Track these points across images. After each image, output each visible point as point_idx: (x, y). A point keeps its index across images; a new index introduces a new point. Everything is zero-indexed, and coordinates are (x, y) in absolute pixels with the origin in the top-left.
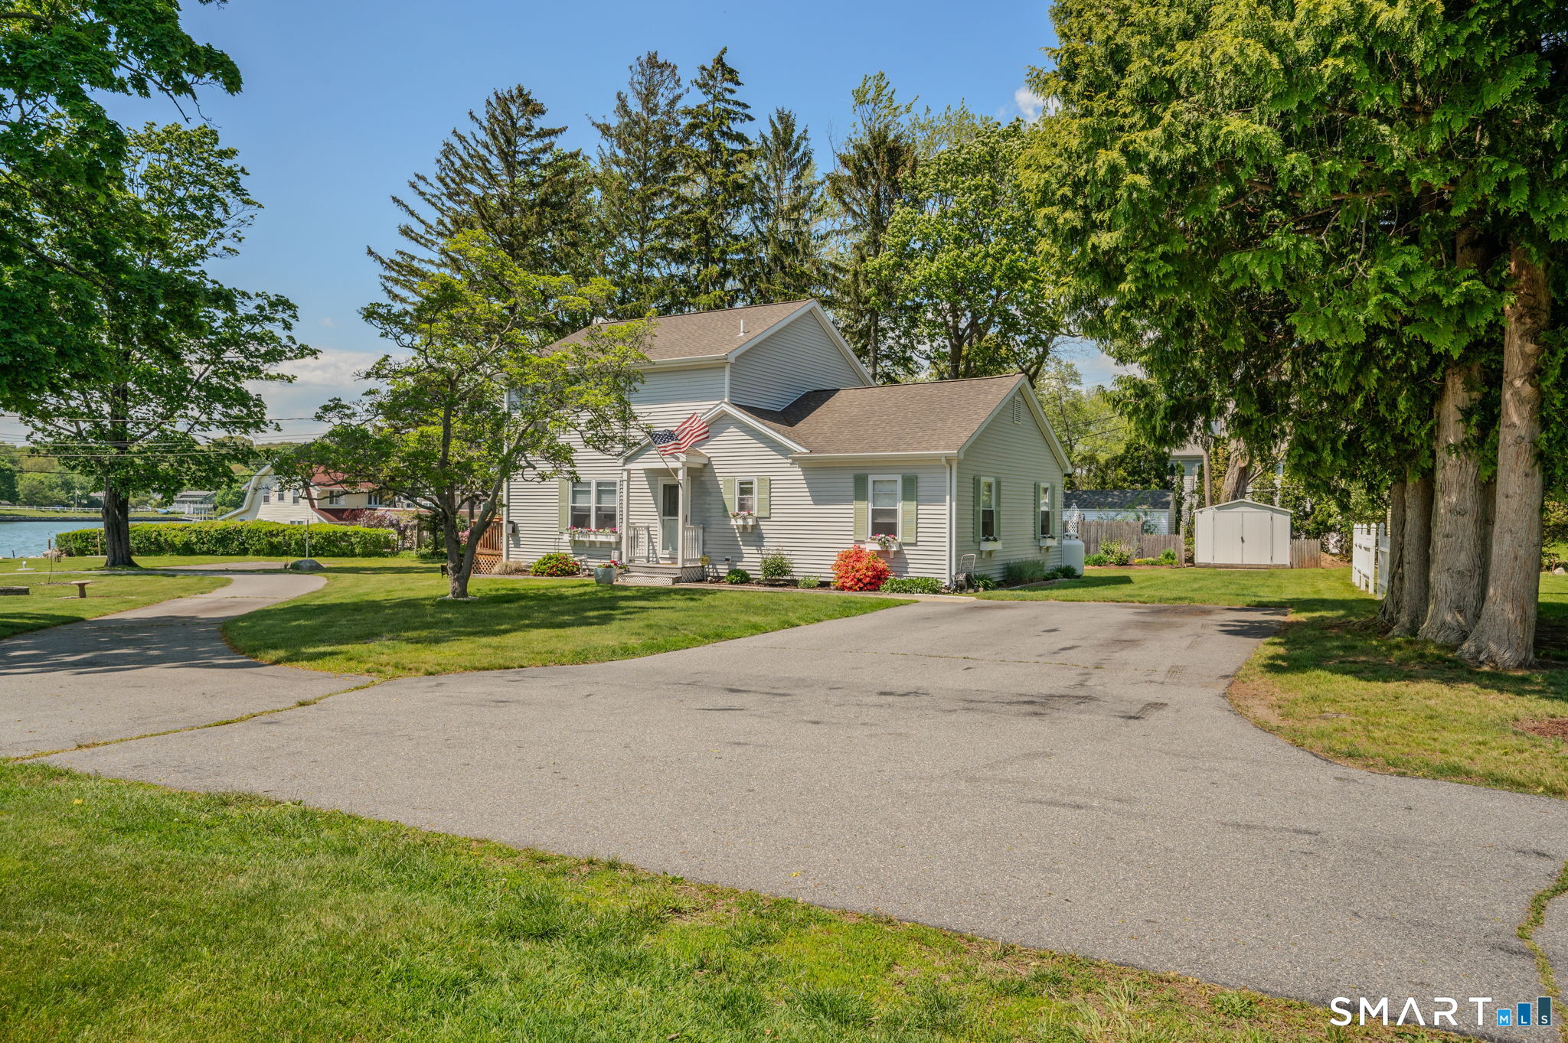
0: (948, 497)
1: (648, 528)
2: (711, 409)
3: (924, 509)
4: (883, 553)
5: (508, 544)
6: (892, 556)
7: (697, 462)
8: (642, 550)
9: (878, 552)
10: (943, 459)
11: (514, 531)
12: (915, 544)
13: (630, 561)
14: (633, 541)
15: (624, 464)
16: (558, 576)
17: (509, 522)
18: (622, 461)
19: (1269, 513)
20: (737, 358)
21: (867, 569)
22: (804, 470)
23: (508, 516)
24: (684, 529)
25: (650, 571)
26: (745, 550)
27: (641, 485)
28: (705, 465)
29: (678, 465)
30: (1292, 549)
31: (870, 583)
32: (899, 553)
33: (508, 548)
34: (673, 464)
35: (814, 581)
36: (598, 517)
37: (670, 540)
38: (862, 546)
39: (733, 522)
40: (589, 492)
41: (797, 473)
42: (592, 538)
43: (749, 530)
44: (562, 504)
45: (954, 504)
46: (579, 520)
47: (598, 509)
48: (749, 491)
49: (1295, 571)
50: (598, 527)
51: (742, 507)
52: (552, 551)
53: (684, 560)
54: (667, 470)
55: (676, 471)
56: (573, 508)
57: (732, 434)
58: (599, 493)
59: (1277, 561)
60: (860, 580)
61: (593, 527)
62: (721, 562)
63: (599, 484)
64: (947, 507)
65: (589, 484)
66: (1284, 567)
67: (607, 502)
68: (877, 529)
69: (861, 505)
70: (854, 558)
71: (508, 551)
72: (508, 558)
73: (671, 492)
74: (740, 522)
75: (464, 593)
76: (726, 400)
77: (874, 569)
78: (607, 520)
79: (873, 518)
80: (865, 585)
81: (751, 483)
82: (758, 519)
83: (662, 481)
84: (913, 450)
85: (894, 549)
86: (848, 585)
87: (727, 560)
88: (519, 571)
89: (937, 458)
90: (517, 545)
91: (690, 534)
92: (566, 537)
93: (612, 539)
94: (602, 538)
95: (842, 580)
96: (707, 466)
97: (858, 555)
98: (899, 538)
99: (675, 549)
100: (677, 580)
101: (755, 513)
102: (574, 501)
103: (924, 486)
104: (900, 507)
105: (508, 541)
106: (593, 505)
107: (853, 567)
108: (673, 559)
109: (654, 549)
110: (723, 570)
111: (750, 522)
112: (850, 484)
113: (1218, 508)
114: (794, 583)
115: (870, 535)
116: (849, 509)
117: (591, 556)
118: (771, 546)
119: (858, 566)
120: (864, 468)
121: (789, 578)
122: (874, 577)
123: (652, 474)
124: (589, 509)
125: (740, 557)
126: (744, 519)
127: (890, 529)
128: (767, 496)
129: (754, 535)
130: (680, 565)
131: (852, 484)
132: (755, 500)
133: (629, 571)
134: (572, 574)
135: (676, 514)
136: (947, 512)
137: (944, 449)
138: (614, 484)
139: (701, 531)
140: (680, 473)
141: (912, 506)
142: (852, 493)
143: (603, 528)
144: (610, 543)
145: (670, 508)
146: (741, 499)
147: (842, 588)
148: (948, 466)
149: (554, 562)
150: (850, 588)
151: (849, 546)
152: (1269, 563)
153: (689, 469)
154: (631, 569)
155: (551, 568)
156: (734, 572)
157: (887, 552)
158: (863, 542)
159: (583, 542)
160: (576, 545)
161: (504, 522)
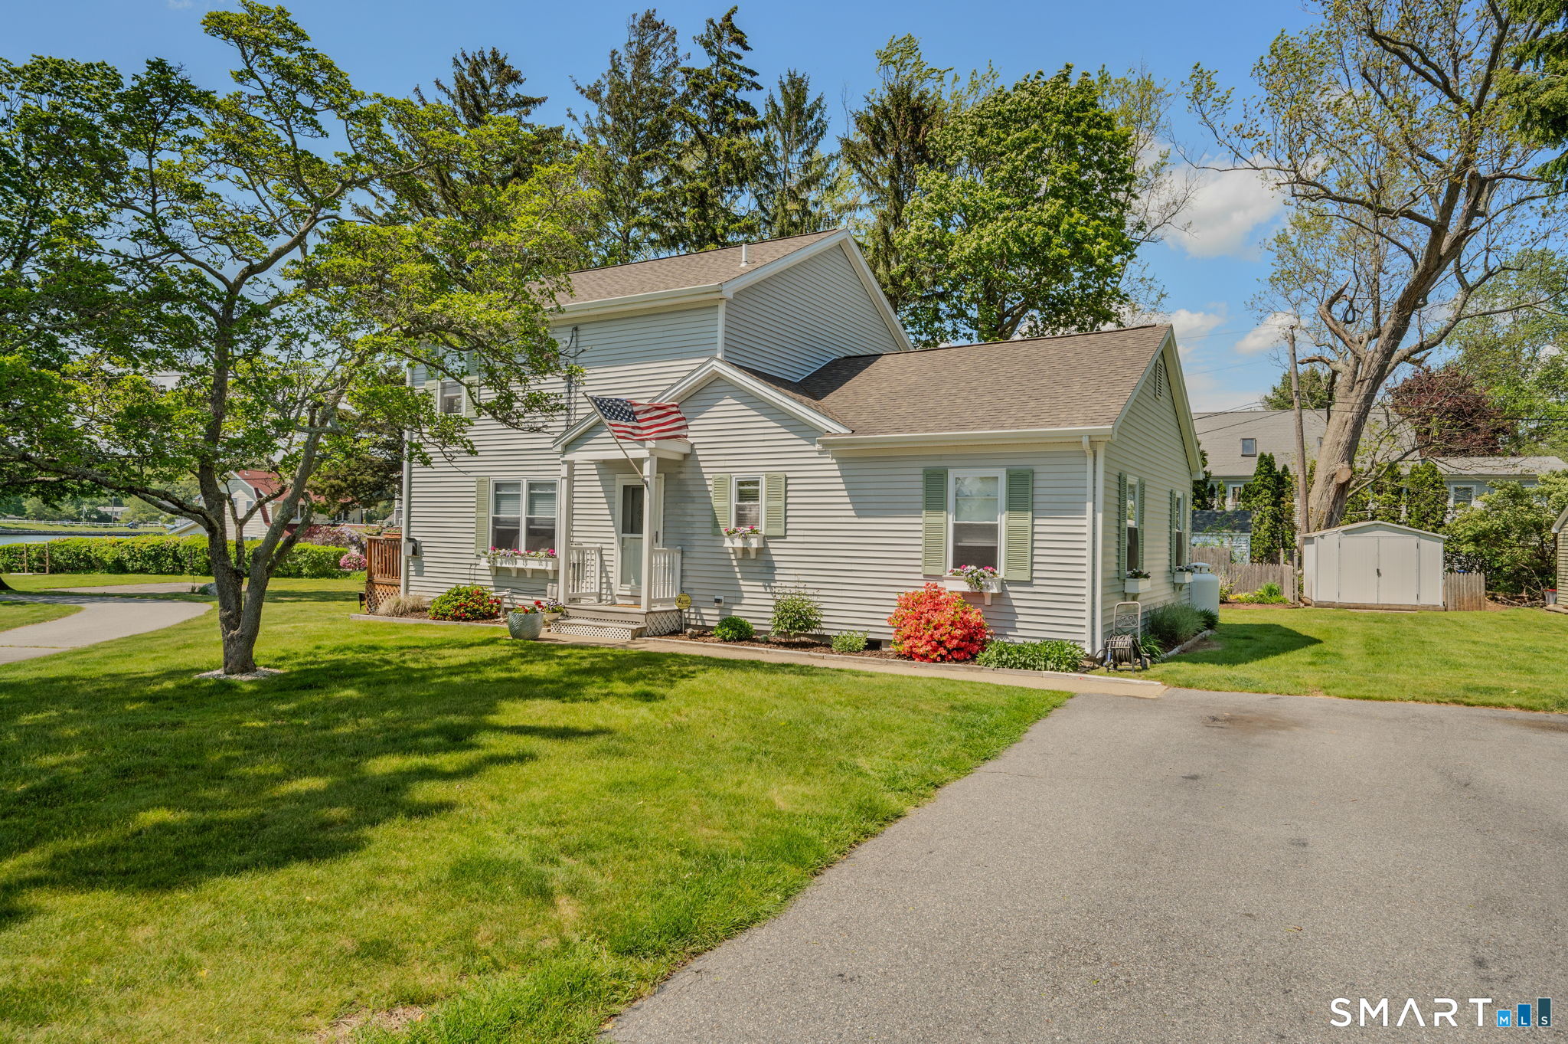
0: (1089, 506)
1: (601, 550)
2: (694, 371)
3: (1045, 525)
4: (974, 597)
5: (408, 571)
6: (988, 602)
7: (674, 449)
8: (591, 584)
9: (964, 594)
10: (1085, 440)
11: (415, 552)
12: (1029, 583)
13: (572, 600)
14: (578, 569)
15: (564, 453)
16: (467, 620)
17: (410, 540)
18: (559, 449)
19: (1416, 538)
20: (737, 294)
21: (953, 624)
22: (842, 461)
23: (409, 532)
24: (651, 552)
25: (599, 616)
26: (746, 586)
27: (591, 486)
28: (686, 456)
29: (643, 453)
30: (1445, 585)
31: (958, 649)
32: (1000, 597)
33: (408, 576)
34: (636, 452)
35: (859, 639)
36: (531, 533)
37: (630, 569)
38: (940, 584)
39: (728, 543)
40: (517, 497)
41: (830, 467)
42: (520, 564)
43: (753, 556)
44: (481, 514)
45: (1100, 516)
46: (504, 538)
47: (530, 521)
48: (754, 496)
49: (1452, 615)
50: (529, 549)
51: (741, 520)
52: (465, 584)
53: (650, 601)
54: (626, 461)
55: (640, 462)
56: (496, 521)
57: (727, 407)
58: (532, 499)
59: (1425, 601)
60: (941, 643)
61: (523, 549)
62: (707, 604)
63: (532, 486)
64: (1088, 522)
65: (517, 485)
66: (1435, 608)
67: (541, 513)
68: (963, 556)
69: (935, 518)
70: (929, 605)
71: (407, 581)
72: (407, 590)
73: (633, 495)
74: (739, 543)
75: (247, 665)
76: (719, 356)
77: (965, 624)
78: (542, 537)
79: (956, 539)
80: (949, 652)
81: (756, 483)
82: (766, 538)
83: (622, 480)
84: (1028, 426)
85: (995, 590)
86: (921, 651)
87: (718, 601)
88: (418, 610)
89: (1075, 440)
90: (420, 572)
91: (661, 560)
92: (484, 563)
93: (549, 566)
94: (533, 565)
95: (908, 643)
96: (689, 456)
97: (935, 600)
98: (1001, 572)
99: (639, 583)
100: (638, 634)
101: (762, 528)
102: (497, 510)
103: (1044, 487)
104: (1002, 520)
105: (408, 566)
106: (523, 516)
107: (928, 622)
108: (636, 597)
109: (608, 583)
110: (711, 616)
111: (754, 543)
112: (917, 484)
113: (1346, 532)
114: (823, 643)
115: (950, 566)
116: (916, 524)
117: (517, 590)
118: (786, 581)
119: (937, 618)
120: (940, 457)
121: (815, 632)
122: (963, 638)
123: (607, 467)
124: (517, 522)
125: (738, 597)
126: (745, 538)
127: (986, 558)
128: (781, 503)
129: (761, 564)
130: (644, 609)
131: (921, 485)
132: (761, 509)
133: (568, 617)
134: (490, 616)
135: (641, 532)
136: (1088, 530)
137: (1085, 424)
138: (553, 485)
139: (678, 556)
140: (647, 466)
141: (1024, 520)
142: (920, 499)
143: (537, 550)
144: (545, 572)
145: (631, 523)
146: (739, 508)
147: (910, 656)
148: (1089, 452)
149: (462, 600)
150: (924, 657)
151: (918, 586)
152: (1414, 602)
153: (659, 459)
154: (571, 613)
155: (458, 608)
156: (730, 623)
157: (981, 595)
158: (939, 578)
159: (508, 570)
160: (498, 572)
161: (404, 540)
